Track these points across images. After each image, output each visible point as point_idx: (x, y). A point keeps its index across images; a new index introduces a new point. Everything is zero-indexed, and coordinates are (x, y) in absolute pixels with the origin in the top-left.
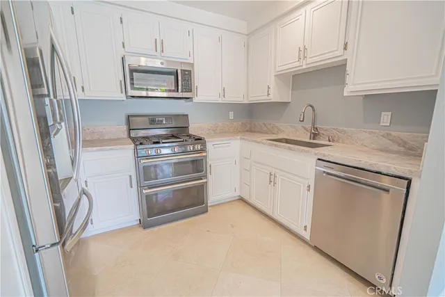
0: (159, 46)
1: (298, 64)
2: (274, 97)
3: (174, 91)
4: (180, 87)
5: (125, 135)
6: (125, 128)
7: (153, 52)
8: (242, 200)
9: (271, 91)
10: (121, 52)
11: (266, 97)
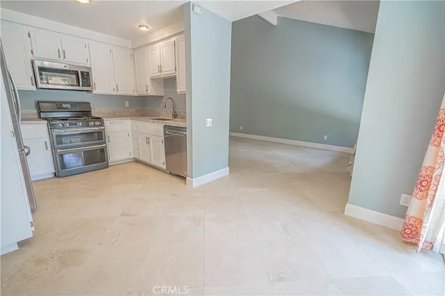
0: (62, 54)
1: (159, 74)
2: (151, 92)
3: (76, 86)
4: (81, 83)
5: (36, 116)
6: (35, 111)
7: (57, 58)
8: (137, 161)
9: (149, 88)
10: (30, 57)
11: (145, 92)
